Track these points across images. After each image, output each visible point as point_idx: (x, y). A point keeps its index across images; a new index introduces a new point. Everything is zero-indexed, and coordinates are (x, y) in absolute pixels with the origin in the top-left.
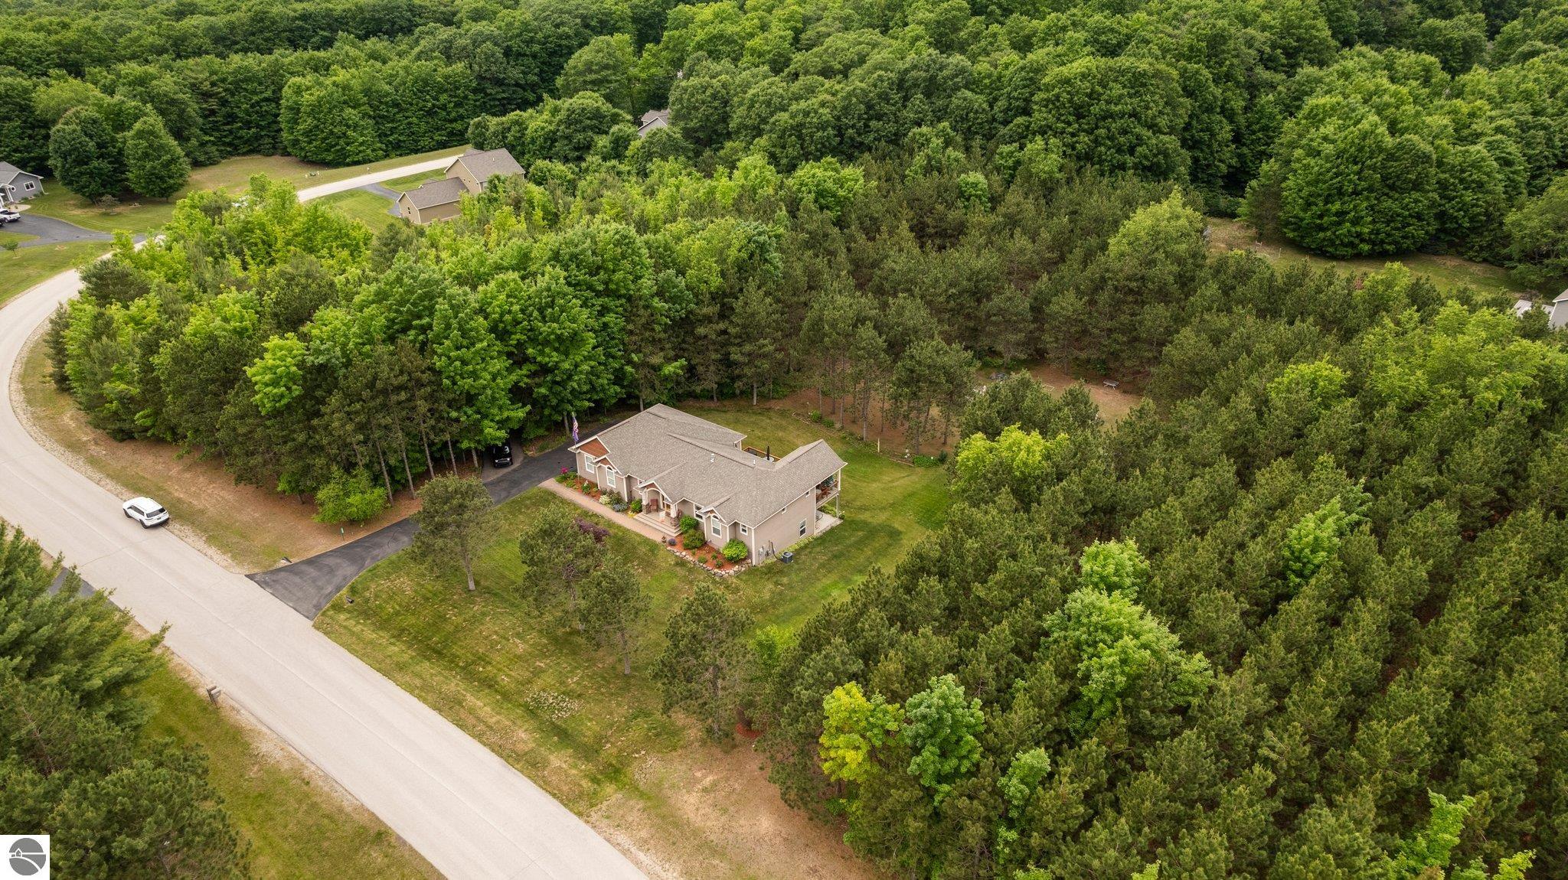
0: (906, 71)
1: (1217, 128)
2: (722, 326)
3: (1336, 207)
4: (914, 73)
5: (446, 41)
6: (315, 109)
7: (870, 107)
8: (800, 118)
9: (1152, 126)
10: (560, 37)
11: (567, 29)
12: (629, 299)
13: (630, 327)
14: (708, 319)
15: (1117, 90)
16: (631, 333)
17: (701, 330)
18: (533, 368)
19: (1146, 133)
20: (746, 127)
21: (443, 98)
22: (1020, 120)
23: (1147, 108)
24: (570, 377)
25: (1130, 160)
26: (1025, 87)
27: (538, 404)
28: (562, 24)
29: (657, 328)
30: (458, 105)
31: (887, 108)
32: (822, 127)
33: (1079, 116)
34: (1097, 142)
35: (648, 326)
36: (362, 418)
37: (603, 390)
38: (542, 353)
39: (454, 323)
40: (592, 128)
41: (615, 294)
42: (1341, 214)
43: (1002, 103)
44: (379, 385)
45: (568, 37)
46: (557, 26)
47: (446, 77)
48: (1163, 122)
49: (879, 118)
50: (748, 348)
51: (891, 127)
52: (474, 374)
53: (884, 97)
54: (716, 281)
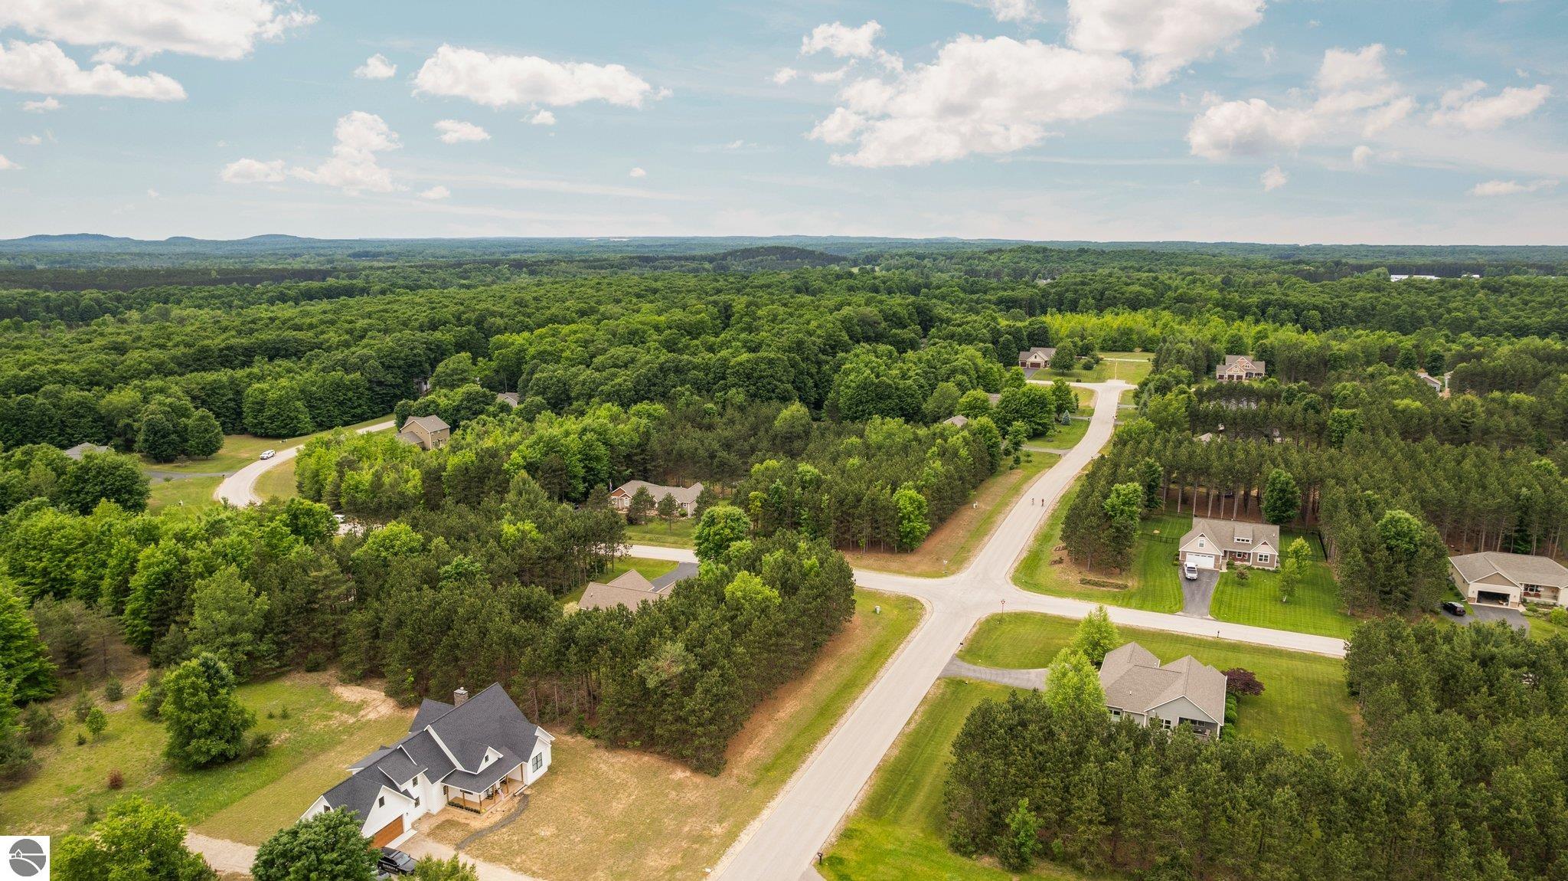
1: (807, 381)
2: (642, 456)
3: (860, 408)
6: (277, 403)
7: (649, 381)
9: (780, 381)
10: (415, 355)
11: (423, 351)
14: (637, 454)
15: (763, 366)
17: (636, 458)
19: (778, 384)
20: (582, 395)
21: (350, 394)
22: (722, 382)
23: (777, 373)
25: (773, 395)
26: (721, 367)
30: (359, 398)
31: (658, 381)
32: (629, 390)
33: (749, 378)
34: (758, 388)
40: (483, 402)
42: (864, 411)
43: (711, 375)
45: (420, 355)
46: (412, 349)
47: (352, 381)
48: (784, 378)
49: (654, 385)
54: (637, 440)
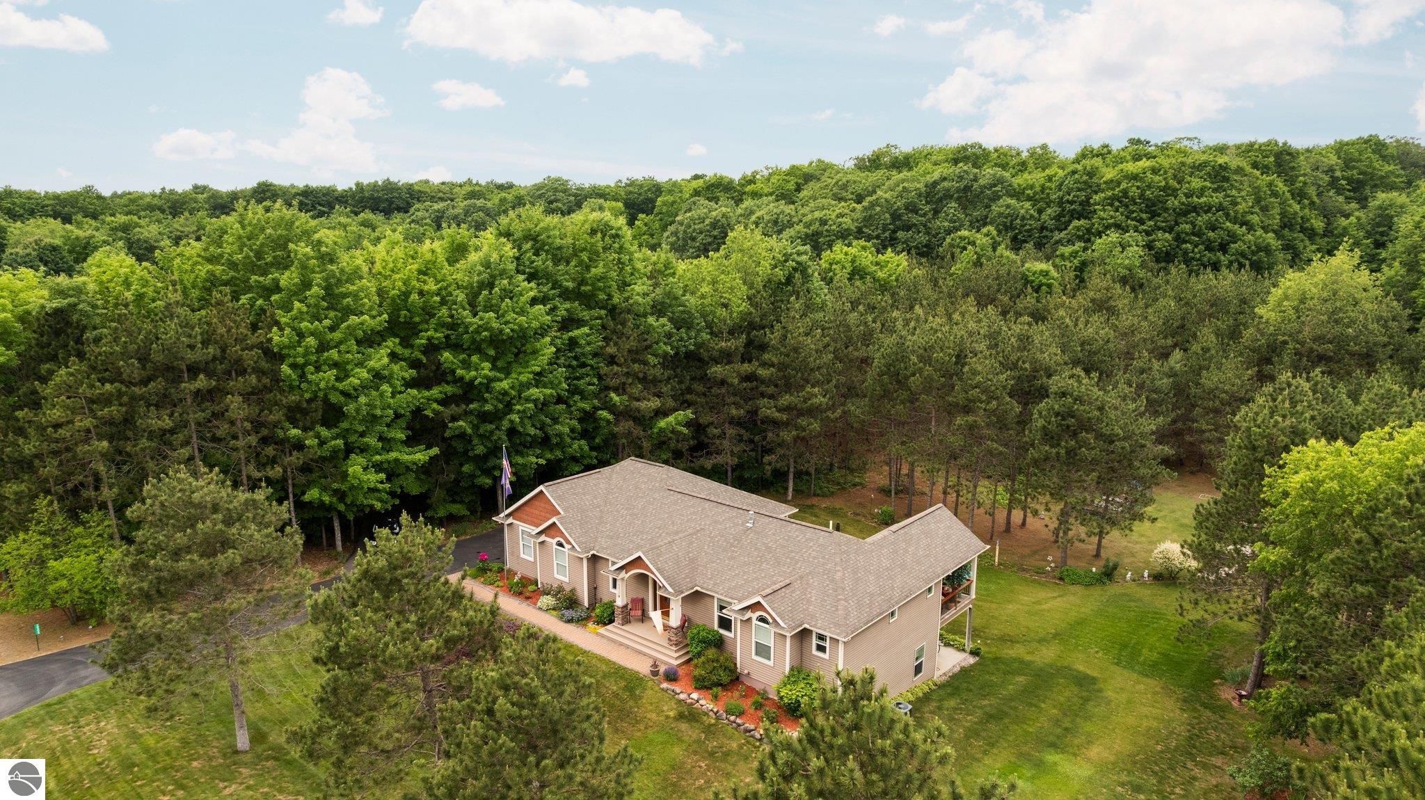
0: (935, 183)
1: (1301, 246)
2: (746, 368)
4: (946, 184)
5: (438, 211)
7: (895, 216)
8: (814, 227)
9: (1245, 223)
11: (560, 205)
12: (613, 311)
13: (611, 350)
14: (726, 357)
15: (1196, 183)
16: (612, 360)
17: (717, 370)
18: (449, 389)
19: (1241, 231)
22: (1078, 223)
23: (1235, 204)
24: (509, 407)
25: (1224, 259)
26: (1079, 190)
27: (454, 449)
28: (557, 201)
29: (652, 360)
31: (915, 219)
33: (1153, 215)
34: (1178, 238)
35: (636, 355)
36: (114, 411)
37: (561, 445)
38: (467, 365)
39: (318, 278)
41: (588, 300)
43: (1052, 210)
44: (158, 357)
48: (1255, 219)
49: (907, 228)
50: (786, 399)
51: (923, 238)
52: (343, 370)
53: (912, 208)
54: (740, 306)
